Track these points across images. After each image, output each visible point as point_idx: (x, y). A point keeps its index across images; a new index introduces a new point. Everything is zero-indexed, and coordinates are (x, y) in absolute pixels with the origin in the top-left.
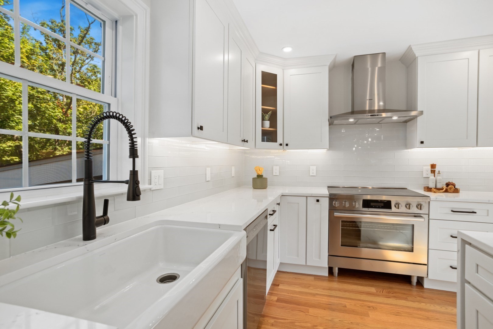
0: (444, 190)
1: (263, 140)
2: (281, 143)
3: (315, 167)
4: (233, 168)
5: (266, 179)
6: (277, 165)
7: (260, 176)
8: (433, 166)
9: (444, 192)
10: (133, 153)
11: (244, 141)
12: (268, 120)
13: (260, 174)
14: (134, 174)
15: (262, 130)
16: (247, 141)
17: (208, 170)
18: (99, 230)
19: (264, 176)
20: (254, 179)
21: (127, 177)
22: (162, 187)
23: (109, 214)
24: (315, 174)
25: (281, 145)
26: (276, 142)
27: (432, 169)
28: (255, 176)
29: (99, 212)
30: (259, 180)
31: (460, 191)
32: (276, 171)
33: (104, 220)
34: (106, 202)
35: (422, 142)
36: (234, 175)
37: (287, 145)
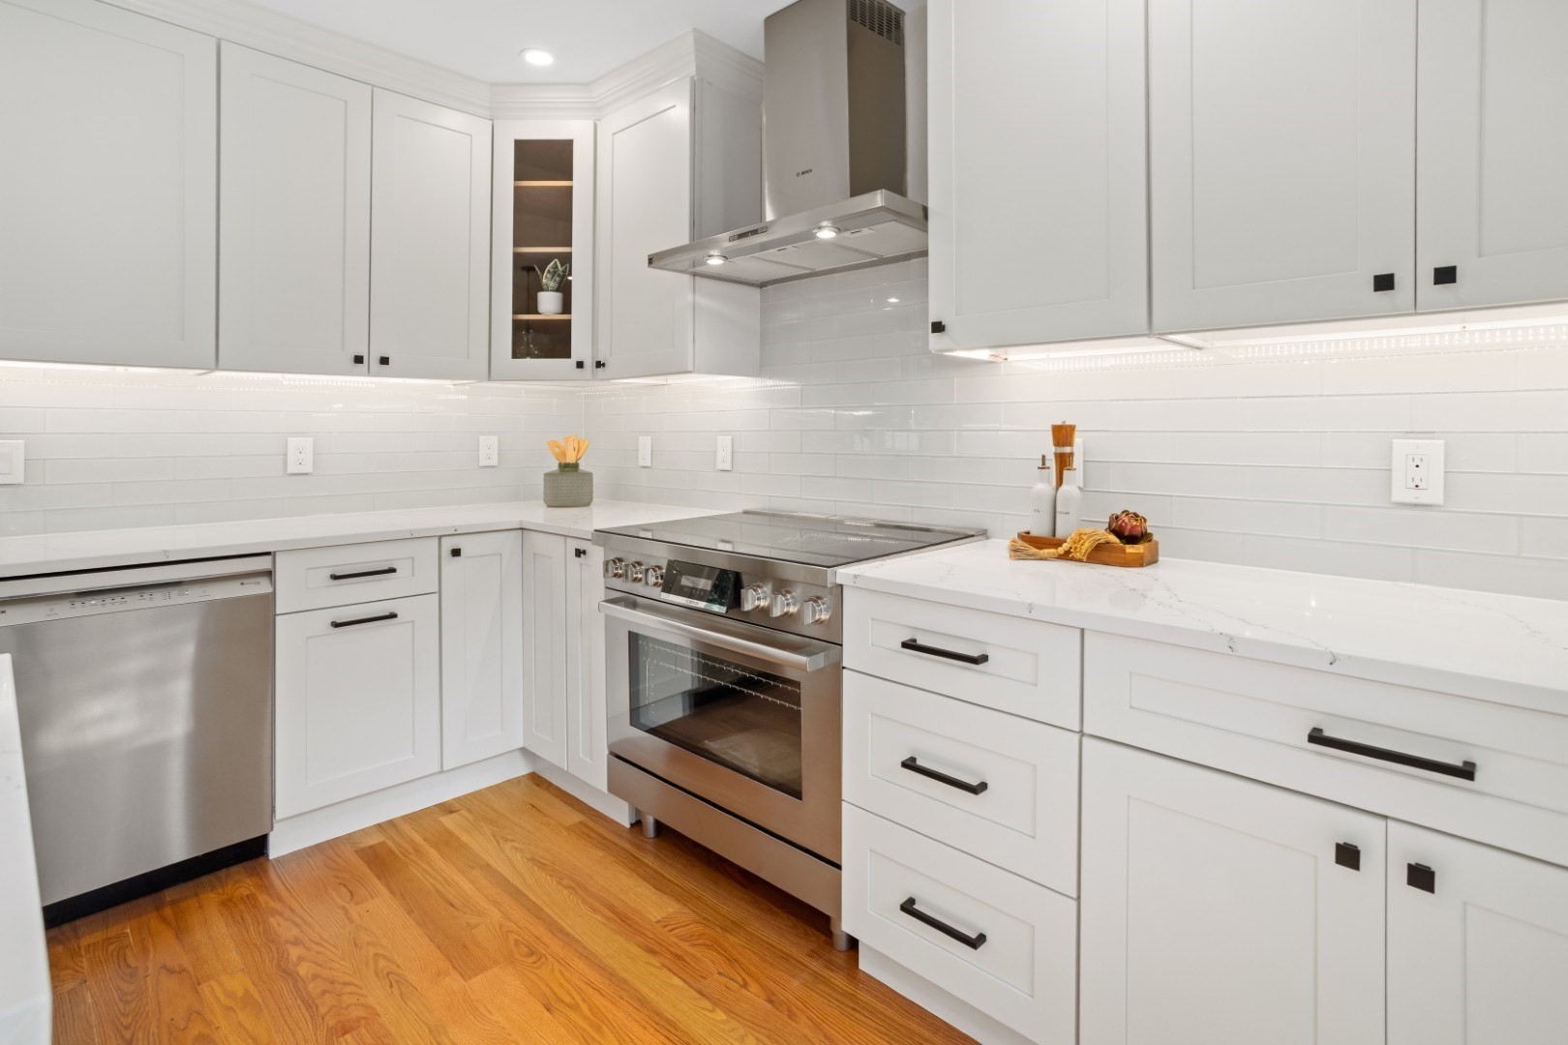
0: (1065, 546)
2: (583, 358)
3: (728, 441)
4: (489, 442)
5: (590, 475)
7: (569, 468)
8: (1063, 435)
9: (1062, 557)
11: (360, 360)
13: (566, 461)
15: (515, 324)
16: (383, 361)
19: (582, 467)
20: (550, 475)
24: (727, 465)
25: (580, 365)
26: (568, 355)
27: (1062, 449)
28: (554, 467)
30: (568, 479)
31: (1160, 558)
32: (645, 454)
35: (938, 327)
36: (494, 462)
37: (600, 366)
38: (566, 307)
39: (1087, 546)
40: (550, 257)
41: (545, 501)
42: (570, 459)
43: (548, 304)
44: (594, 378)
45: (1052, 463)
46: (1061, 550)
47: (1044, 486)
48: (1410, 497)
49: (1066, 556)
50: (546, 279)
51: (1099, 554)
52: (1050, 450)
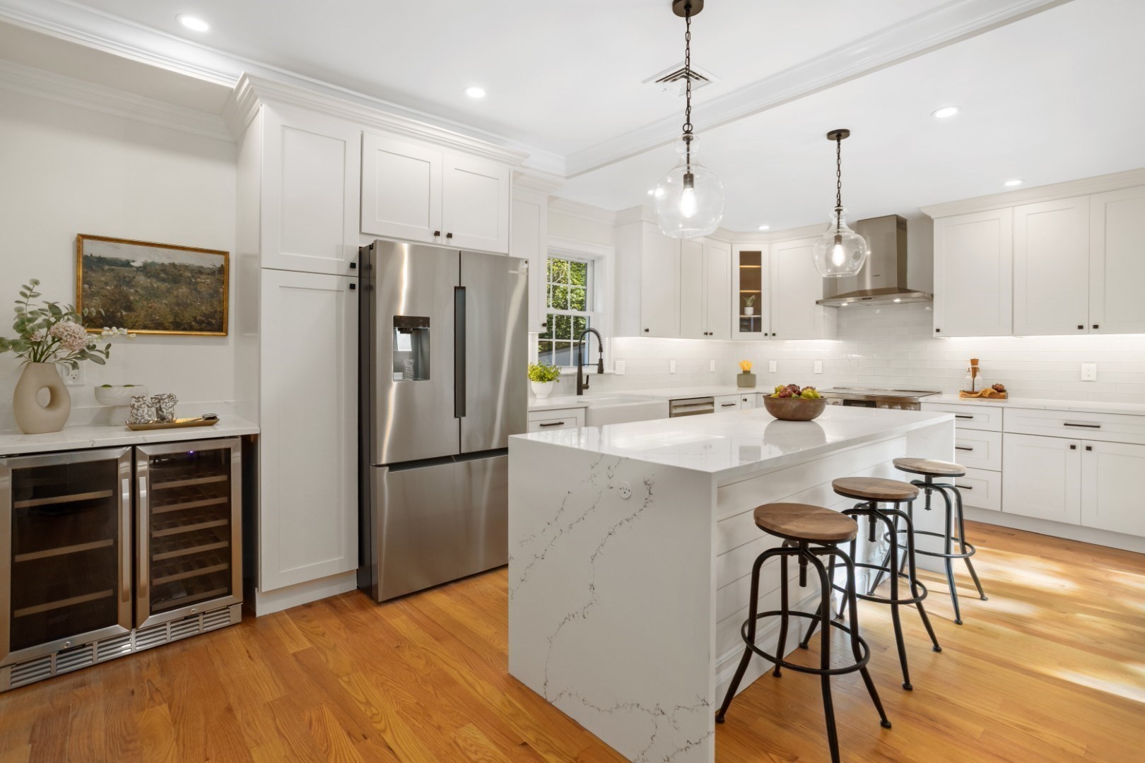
0: (980, 394)
1: (741, 330)
2: (767, 332)
3: (820, 363)
4: (713, 363)
5: (754, 376)
6: (773, 360)
7: (746, 373)
8: (974, 362)
9: (978, 397)
10: (601, 350)
11: (706, 334)
12: (752, 306)
13: (748, 370)
14: (601, 360)
15: (741, 319)
16: (711, 334)
17: (673, 363)
18: (584, 391)
19: (752, 372)
20: (739, 376)
21: (598, 362)
22: (623, 373)
23: (589, 384)
24: (820, 372)
25: (766, 335)
26: (760, 330)
27: (974, 366)
28: (741, 372)
29: (584, 382)
30: (746, 377)
32: (773, 367)
33: (587, 387)
34: (588, 377)
35: (938, 330)
36: (713, 370)
37: (774, 335)
38: (758, 310)
39: (989, 392)
40: (752, 294)
41: (738, 384)
42: (746, 369)
43: (751, 311)
44: (770, 339)
45: (971, 370)
46: (978, 395)
47: (969, 377)
48: (1086, 379)
49: (981, 396)
50: (749, 302)
51: (991, 396)
52: (969, 365)
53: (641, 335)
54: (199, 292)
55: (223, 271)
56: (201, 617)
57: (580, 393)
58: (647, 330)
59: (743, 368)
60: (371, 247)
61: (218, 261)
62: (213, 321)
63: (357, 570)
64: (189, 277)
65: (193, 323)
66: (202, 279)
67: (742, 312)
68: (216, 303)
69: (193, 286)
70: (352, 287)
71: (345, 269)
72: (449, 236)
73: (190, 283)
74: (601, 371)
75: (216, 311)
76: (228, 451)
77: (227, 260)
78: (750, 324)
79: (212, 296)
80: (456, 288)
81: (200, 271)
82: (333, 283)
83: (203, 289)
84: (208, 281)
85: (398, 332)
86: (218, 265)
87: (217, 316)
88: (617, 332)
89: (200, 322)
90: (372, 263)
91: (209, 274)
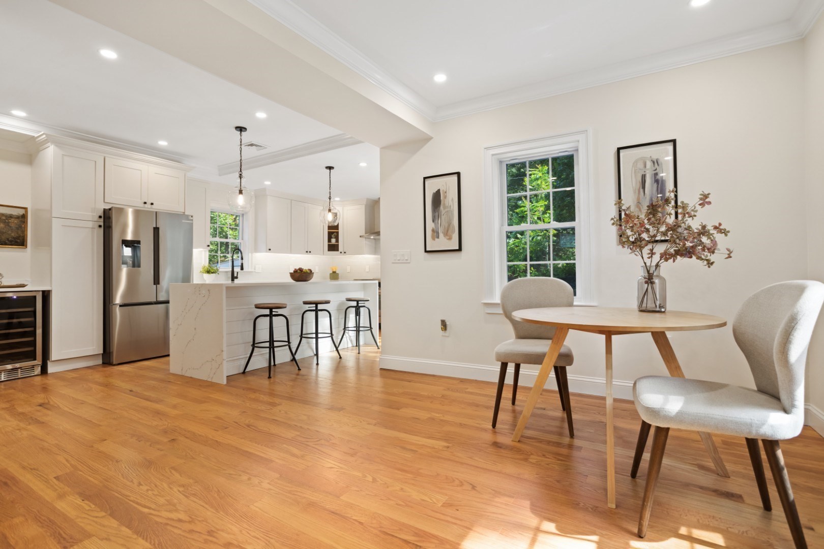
1: (329, 250)
2: (342, 251)
3: (367, 266)
4: (317, 267)
5: (338, 274)
6: (347, 266)
7: (334, 272)
10: (242, 259)
11: (307, 252)
12: (335, 238)
14: (242, 264)
15: (329, 245)
16: (310, 252)
19: (337, 272)
20: (331, 274)
21: (240, 265)
22: (261, 272)
23: (239, 276)
24: (368, 271)
25: (341, 253)
26: (338, 251)
28: (331, 272)
29: (235, 275)
30: (334, 275)
32: (348, 269)
33: (237, 278)
34: (237, 273)
36: (318, 271)
37: (345, 253)
38: (337, 241)
40: (334, 232)
41: (329, 278)
42: (334, 271)
43: (333, 241)
44: (344, 255)
50: (333, 236)
53: (266, 252)
54: (10, 227)
55: (23, 218)
56: (19, 370)
57: (233, 280)
58: (270, 250)
59: (333, 270)
60: (110, 209)
61: (21, 212)
62: (19, 241)
63: (102, 354)
64: (4, 220)
65: (7, 242)
66: (12, 220)
67: (329, 241)
68: (20, 232)
69: (7, 224)
70: (100, 226)
71: (96, 218)
72: (152, 204)
73: (5, 222)
74: (242, 269)
75: (20, 236)
76: (35, 297)
77: (26, 212)
78: (333, 248)
79: (17, 229)
80: (154, 228)
81: (11, 216)
82: (90, 224)
83: (13, 225)
84: (16, 221)
85: (124, 247)
86: (21, 214)
87: (21, 238)
88: (256, 249)
89: (11, 241)
90: (110, 216)
91: (16, 218)
